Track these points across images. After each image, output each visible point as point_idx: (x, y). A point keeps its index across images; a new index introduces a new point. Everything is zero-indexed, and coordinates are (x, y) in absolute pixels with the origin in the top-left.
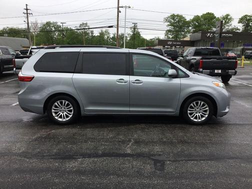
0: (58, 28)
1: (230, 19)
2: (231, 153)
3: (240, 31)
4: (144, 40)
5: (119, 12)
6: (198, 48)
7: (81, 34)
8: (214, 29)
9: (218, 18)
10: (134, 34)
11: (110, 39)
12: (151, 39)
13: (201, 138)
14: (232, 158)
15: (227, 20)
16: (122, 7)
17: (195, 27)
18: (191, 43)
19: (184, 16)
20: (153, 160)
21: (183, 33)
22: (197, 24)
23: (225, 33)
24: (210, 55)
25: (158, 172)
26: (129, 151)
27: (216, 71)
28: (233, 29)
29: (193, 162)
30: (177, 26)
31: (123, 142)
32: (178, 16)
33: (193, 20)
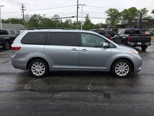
0: (40, 18)
1: (146, 11)
2: (148, 90)
3: (153, 19)
4: (93, 25)
5: (78, 8)
6: (127, 29)
7: (55, 22)
8: (136, 18)
9: (139, 10)
10: (87, 21)
11: (72, 25)
12: (97, 24)
13: (130, 82)
14: (149, 93)
15: (145, 12)
16: (80, 5)
17: (124, 16)
18: (122, 26)
19: (117, 10)
20: (103, 93)
21: (117, 20)
22: (126, 14)
23: (143, 20)
24: (134, 33)
25: (107, 100)
26: (89, 89)
27: (138, 43)
28: (148, 17)
29: (126, 95)
30: (113, 16)
31: (86, 84)
32: (114, 9)
33: (123, 12)
